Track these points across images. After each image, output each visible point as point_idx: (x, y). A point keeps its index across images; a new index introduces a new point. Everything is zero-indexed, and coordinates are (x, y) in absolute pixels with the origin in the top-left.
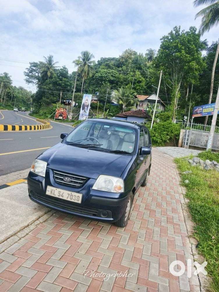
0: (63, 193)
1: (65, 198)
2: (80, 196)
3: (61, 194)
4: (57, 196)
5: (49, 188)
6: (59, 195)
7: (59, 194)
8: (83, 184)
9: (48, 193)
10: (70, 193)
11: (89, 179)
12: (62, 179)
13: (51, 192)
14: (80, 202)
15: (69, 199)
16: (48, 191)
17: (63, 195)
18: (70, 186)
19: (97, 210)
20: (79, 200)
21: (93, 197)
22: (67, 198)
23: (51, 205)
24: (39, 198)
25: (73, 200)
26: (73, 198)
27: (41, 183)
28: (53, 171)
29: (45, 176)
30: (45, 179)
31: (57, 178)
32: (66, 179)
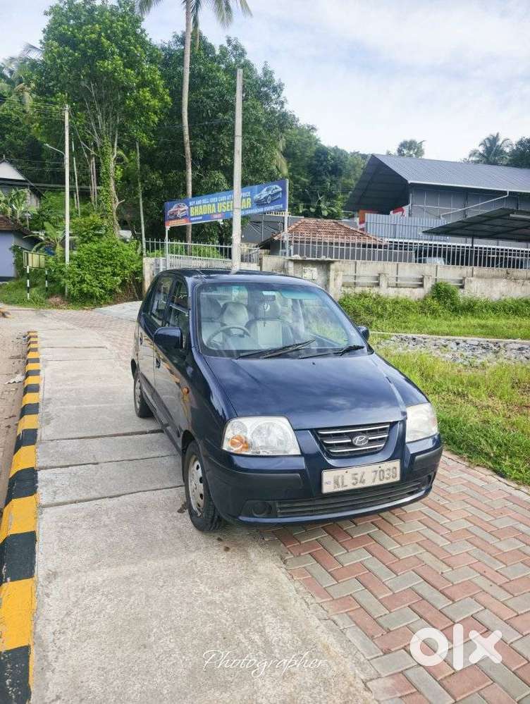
0: (364, 473)
1: (369, 483)
2: (397, 464)
3: (358, 477)
4: (350, 487)
5: (328, 476)
6: (354, 481)
7: (356, 479)
8: (387, 441)
9: (328, 488)
11: (393, 425)
12: (351, 445)
13: (336, 482)
14: (398, 478)
15: (378, 482)
16: (327, 483)
17: (364, 478)
18: (365, 452)
19: (417, 481)
20: (396, 475)
22: (374, 481)
24: (283, 513)
25: (385, 482)
26: (386, 476)
27: (300, 471)
28: (315, 431)
29: (299, 453)
30: (303, 459)
31: (331, 445)
32: (357, 440)
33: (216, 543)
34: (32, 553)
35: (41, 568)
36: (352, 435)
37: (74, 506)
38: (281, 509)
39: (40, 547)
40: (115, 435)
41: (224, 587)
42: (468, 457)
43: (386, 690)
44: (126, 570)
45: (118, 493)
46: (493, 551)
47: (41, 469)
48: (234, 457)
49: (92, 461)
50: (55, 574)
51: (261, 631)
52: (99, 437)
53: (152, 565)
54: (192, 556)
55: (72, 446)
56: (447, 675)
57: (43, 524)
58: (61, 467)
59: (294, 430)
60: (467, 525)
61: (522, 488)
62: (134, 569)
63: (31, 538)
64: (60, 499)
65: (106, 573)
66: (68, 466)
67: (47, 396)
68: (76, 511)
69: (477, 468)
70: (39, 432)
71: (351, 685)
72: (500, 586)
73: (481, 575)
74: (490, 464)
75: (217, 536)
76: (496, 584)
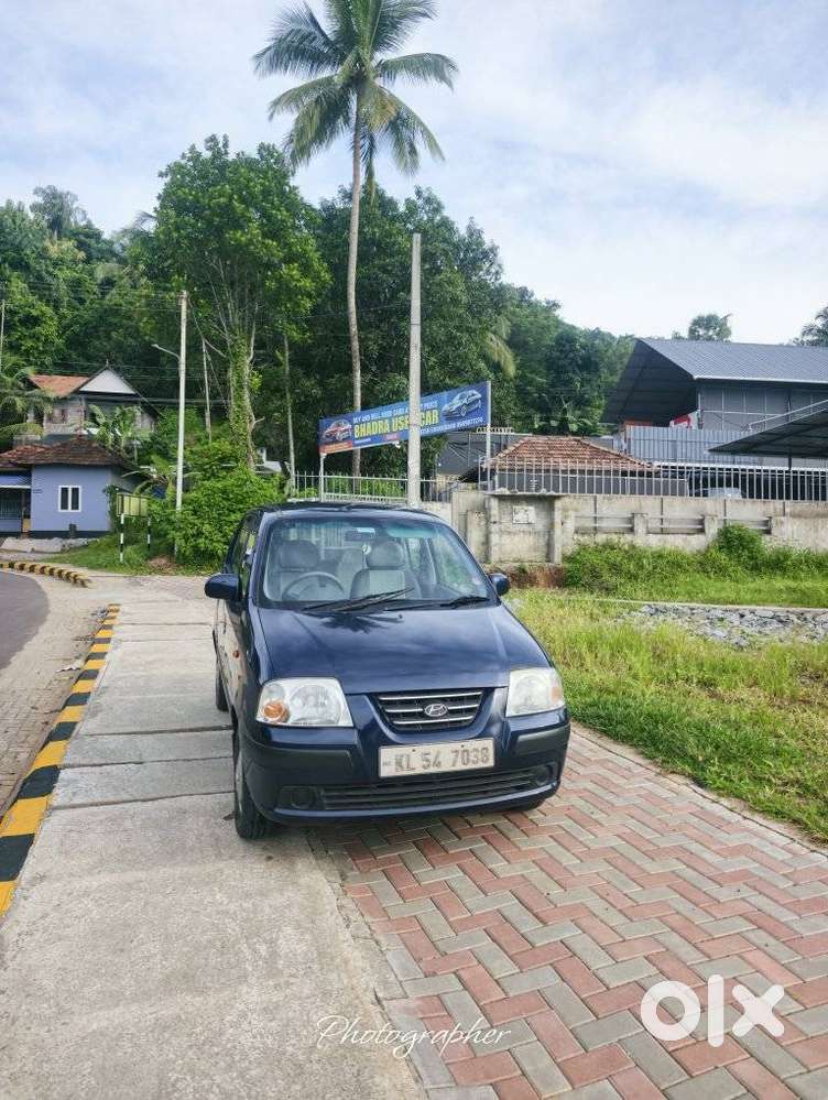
0: (438, 753)
1: (446, 767)
2: (489, 743)
3: (431, 758)
4: (419, 770)
5: (387, 755)
6: (425, 763)
7: (427, 760)
8: (478, 712)
9: (387, 771)
10: (457, 746)
11: (489, 691)
12: (422, 715)
13: (399, 764)
14: (491, 763)
15: (460, 767)
16: (385, 764)
17: (440, 759)
18: (444, 727)
20: (488, 759)
21: (522, 738)
22: (454, 766)
23: (388, 808)
24: (330, 805)
25: (471, 766)
26: (472, 758)
27: (351, 747)
28: (373, 697)
29: (352, 725)
30: (356, 732)
31: (397, 716)
32: (431, 709)
33: (258, 851)
34: (25, 855)
35: (26, 872)
36: (423, 703)
37: (95, 809)
38: (328, 797)
39: (34, 851)
40: (178, 731)
41: (248, 895)
42: (663, 761)
43: (407, 1010)
44: (130, 876)
45: (154, 795)
46: (633, 871)
47: (65, 767)
48: (273, 731)
49: (137, 760)
50: (42, 878)
51: (272, 942)
52: (156, 732)
53: (165, 872)
54: (221, 865)
55: (113, 743)
56: (494, 999)
57: (47, 827)
58: (95, 765)
59: (346, 695)
60: (616, 842)
61: (724, 801)
62: (142, 875)
63: (28, 840)
64: (77, 801)
65: (106, 878)
66: (101, 765)
67: (104, 684)
68: (93, 814)
69: (670, 776)
70: (77, 727)
71: (357, 998)
72: (620, 911)
73: (602, 898)
74: (688, 769)
75: (264, 844)
76: (615, 907)
